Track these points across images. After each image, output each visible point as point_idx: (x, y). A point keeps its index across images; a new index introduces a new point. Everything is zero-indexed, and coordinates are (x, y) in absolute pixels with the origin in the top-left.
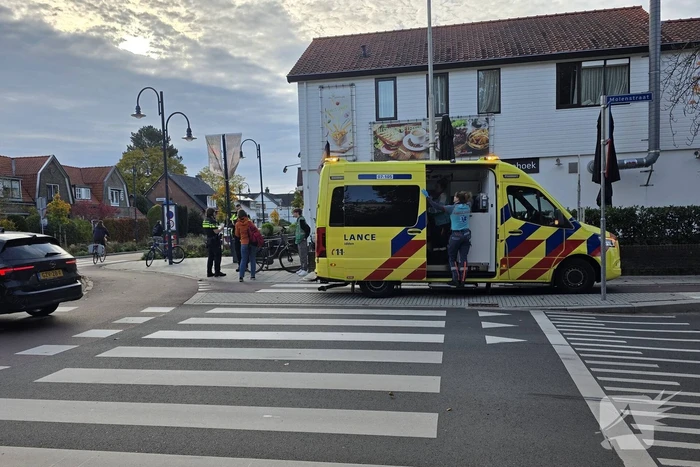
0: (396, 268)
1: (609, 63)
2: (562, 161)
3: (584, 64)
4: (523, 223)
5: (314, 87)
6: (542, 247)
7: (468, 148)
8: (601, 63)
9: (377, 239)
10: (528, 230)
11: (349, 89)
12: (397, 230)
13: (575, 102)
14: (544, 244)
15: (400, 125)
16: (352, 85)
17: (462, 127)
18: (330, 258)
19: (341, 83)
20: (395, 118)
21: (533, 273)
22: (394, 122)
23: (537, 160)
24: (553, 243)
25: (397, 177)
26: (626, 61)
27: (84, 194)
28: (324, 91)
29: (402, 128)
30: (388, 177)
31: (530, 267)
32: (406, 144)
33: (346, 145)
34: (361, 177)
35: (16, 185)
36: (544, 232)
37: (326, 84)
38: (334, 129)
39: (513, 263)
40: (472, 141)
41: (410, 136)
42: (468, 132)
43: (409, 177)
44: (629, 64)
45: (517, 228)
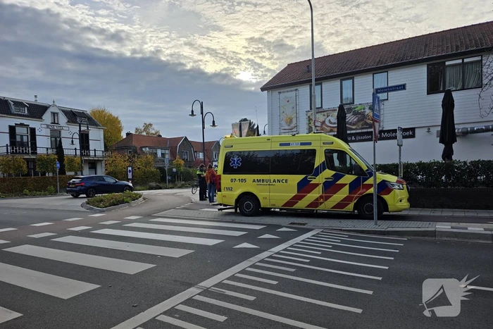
0: (300, 200)
1: (466, 60)
2: (432, 129)
3: (447, 63)
4: (334, 172)
5: (276, 93)
6: (347, 188)
7: (366, 124)
8: (460, 61)
9: (288, 182)
10: (337, 177)
11: (294, 92)
12: (301, 177)
13: (441, 89)
14: (347, 187)
15: (324, 112)
16: (296, 90)
17: (362, 111)
18: (224, 192)
19: (290, 89)
20: (322, 107)
21: (341, 205)
22: (320, 110)
23: (413, 129)
24: (354, 186)
25: (302, 144)
26: (479, 58)
27: (201, 156)
28: (281, 94)
29: (325, 113)
30: (297, 144)
31: (339, 201)
32: (327, 123)
33: (293, 125)
34: (281, 145)
35: (167, 152)
36: (348, 179)
37: (281, 91)
38: (286, 116)
39: (327, 198)
40: (369, 119)
41: (330, 118)
42: (366, 114)
43: (310, 144)
44: (482, 60)
45: (330, 176)
